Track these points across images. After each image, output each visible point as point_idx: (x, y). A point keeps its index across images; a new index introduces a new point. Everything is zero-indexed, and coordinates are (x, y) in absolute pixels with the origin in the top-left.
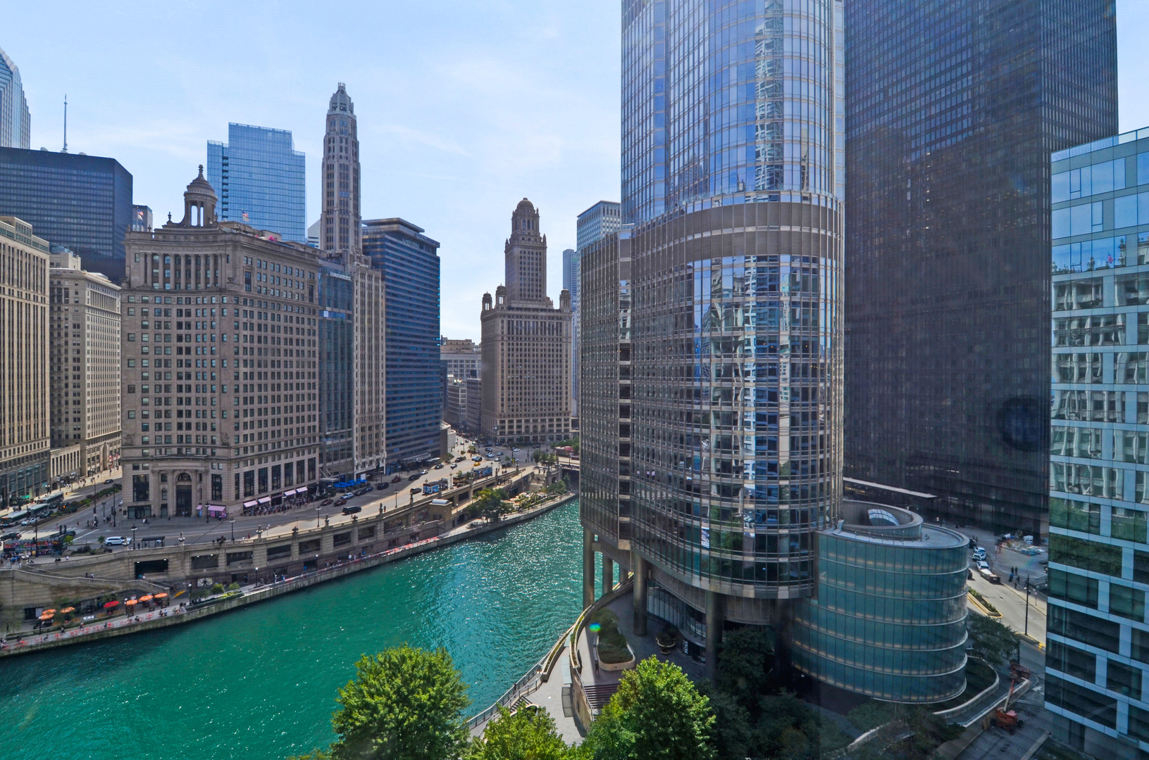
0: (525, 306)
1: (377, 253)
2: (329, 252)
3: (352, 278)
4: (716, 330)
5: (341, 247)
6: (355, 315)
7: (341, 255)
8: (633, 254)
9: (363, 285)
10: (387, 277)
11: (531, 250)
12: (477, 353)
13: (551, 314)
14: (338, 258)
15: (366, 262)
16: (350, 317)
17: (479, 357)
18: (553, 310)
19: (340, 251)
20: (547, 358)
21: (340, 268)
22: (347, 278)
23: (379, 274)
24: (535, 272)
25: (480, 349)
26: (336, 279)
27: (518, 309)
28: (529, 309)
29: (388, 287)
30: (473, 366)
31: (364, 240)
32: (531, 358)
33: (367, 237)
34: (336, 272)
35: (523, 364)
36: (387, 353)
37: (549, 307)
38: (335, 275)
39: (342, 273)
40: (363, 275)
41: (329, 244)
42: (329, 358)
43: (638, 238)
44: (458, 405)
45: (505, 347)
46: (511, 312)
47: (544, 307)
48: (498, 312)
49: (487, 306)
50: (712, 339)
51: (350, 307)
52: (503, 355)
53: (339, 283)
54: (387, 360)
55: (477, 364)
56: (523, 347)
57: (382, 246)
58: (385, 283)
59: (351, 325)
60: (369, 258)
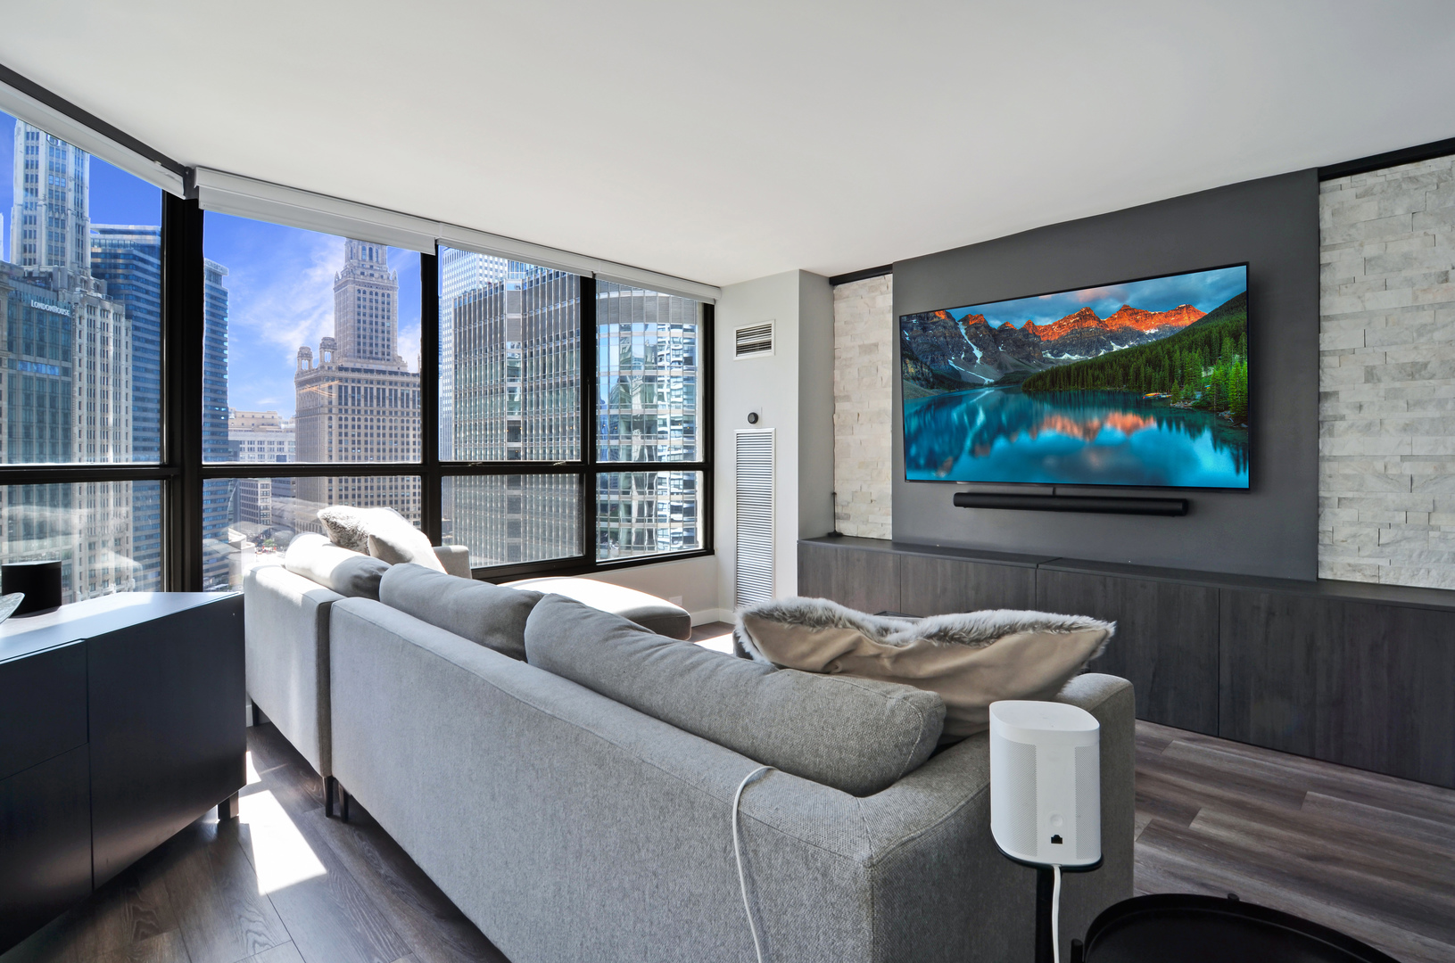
0: (365, 367)
1: (116, 276)
2: (28, 268)
3: (72, 311)
4: (626, 407)
5: (50, 263)
6: (78, 369)
7: (51, 275)
8: (524, 310)
9: (91, 324)
10: (135, 313)
11: (374, 290)
12: (288, 431)
13: (405, 379)
14: (46, 281)
15: (98, 289)
16: (66, 372)
17: (292, 437)
18: (407, 374)
19: (50, 269)
20: (399, 439)
21: (50, 295)
22: (62, 311)
23: (121, 309)
24: (380, 320)
25: (293, 425)
26: (41, 312)
27: (354, 370)
28: (371, 371)
29: (136, 328)
30: (281, 450)
31: (94, 255)
32: (375, 439)
33: (99, 250)
34: (43, 301)
35: (363, 446)
36: (135, 429)
37: (402, 370)
38: (40, 305)
39: (52, 304)
40: (91, 309)
41: (28, 255)
42: (27, 435)
43: (530, 290)
44: (257, 507)
45: (335, 423)
46: (343, 374)
47: (395, 369)
48: (321, 373)
49: (305, 362)
50: (623, 417)
51: (67, 355)
52: (330, 433)
53: (48, 319)
54: (135, 439)
55: (286, 447)
56: (363, 423)
57: (127, 266)
58: (130, 323)
59: (68, 386)
60: (103, 283)
